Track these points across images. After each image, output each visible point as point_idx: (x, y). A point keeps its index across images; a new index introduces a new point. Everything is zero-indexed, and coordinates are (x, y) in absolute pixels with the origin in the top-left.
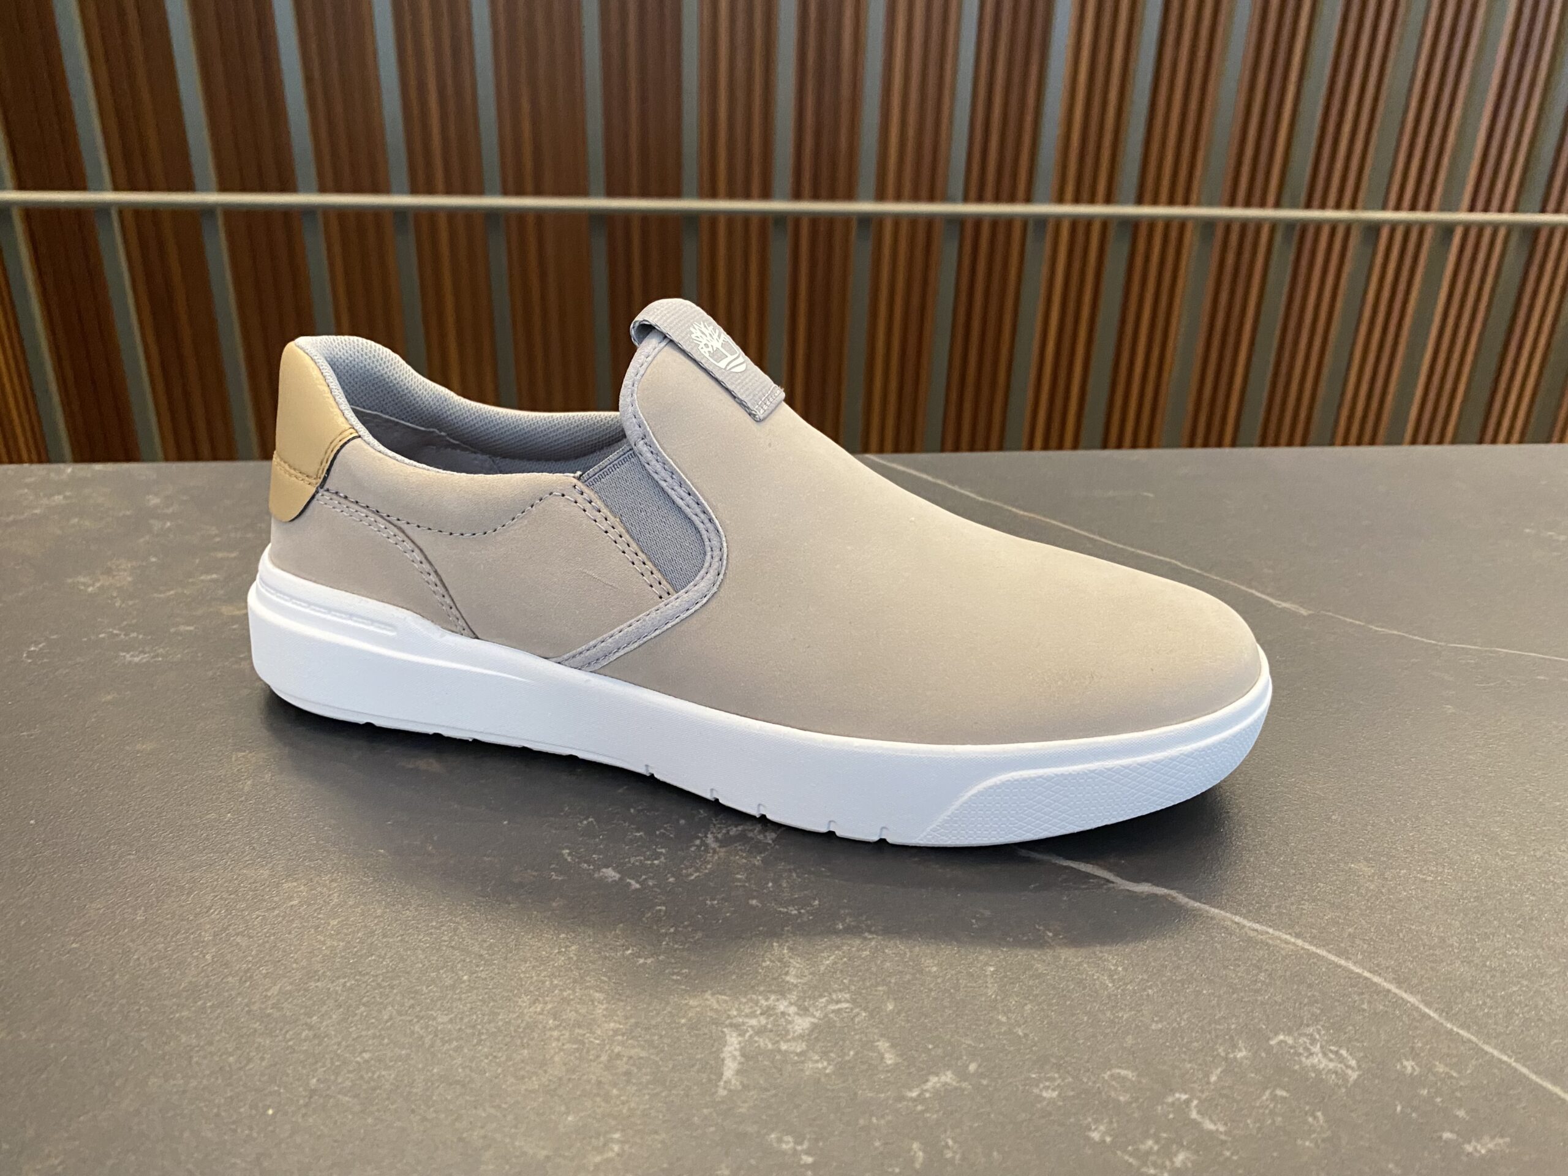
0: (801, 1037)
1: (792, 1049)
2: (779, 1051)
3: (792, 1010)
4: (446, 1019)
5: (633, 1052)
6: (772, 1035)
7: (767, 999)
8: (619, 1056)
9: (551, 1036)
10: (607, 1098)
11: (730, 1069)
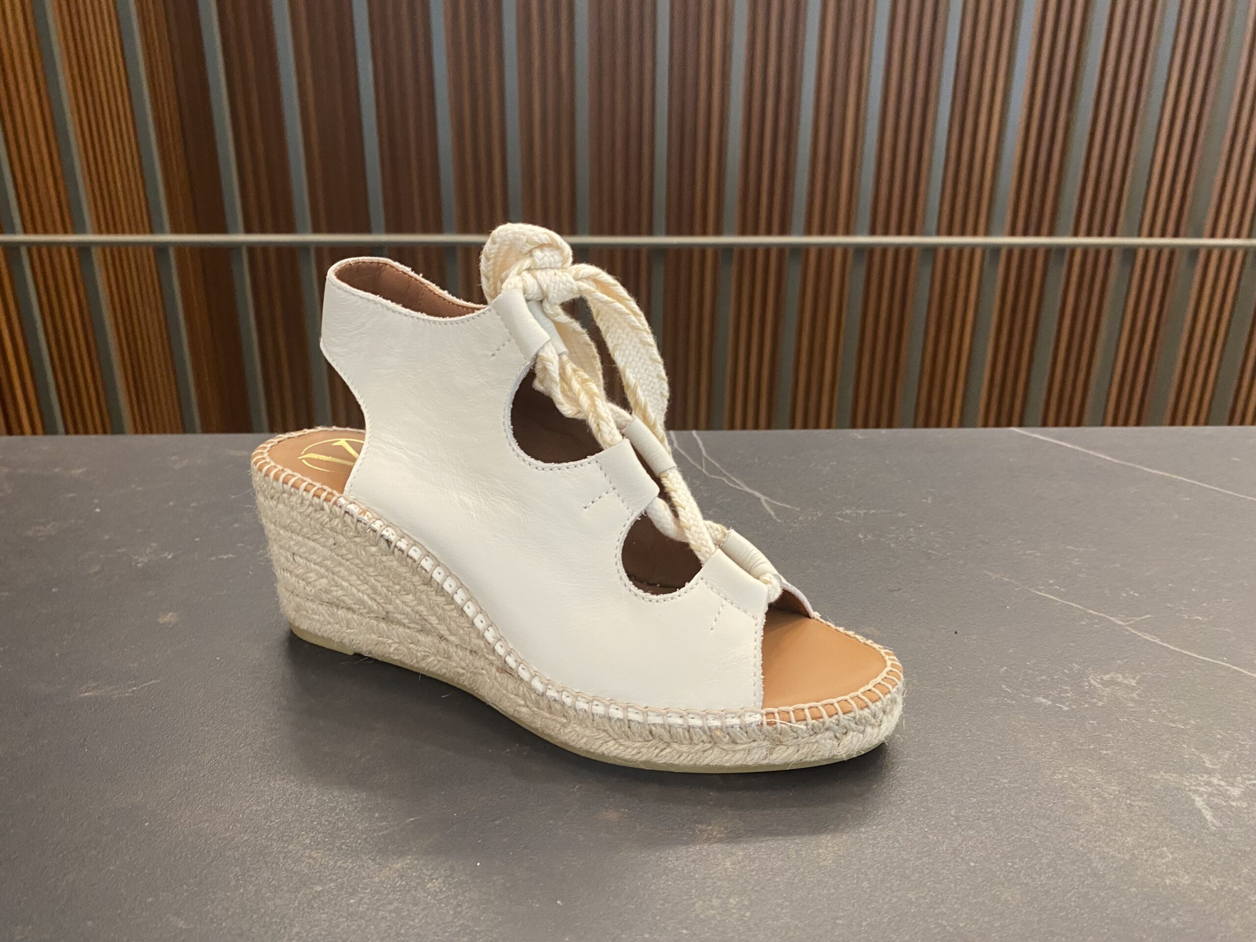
0: (1239, 799)
1: (1239, 805)
2: (1232, 806)
3: (1223, 783)
4: (1006, 781)
5: (1140, 803)
6: (1221, 797)
7: (1202, 777)
8: (1130, 804)
9: (1080, 793)
10: (1143, 829)
11: (1208, 815)
